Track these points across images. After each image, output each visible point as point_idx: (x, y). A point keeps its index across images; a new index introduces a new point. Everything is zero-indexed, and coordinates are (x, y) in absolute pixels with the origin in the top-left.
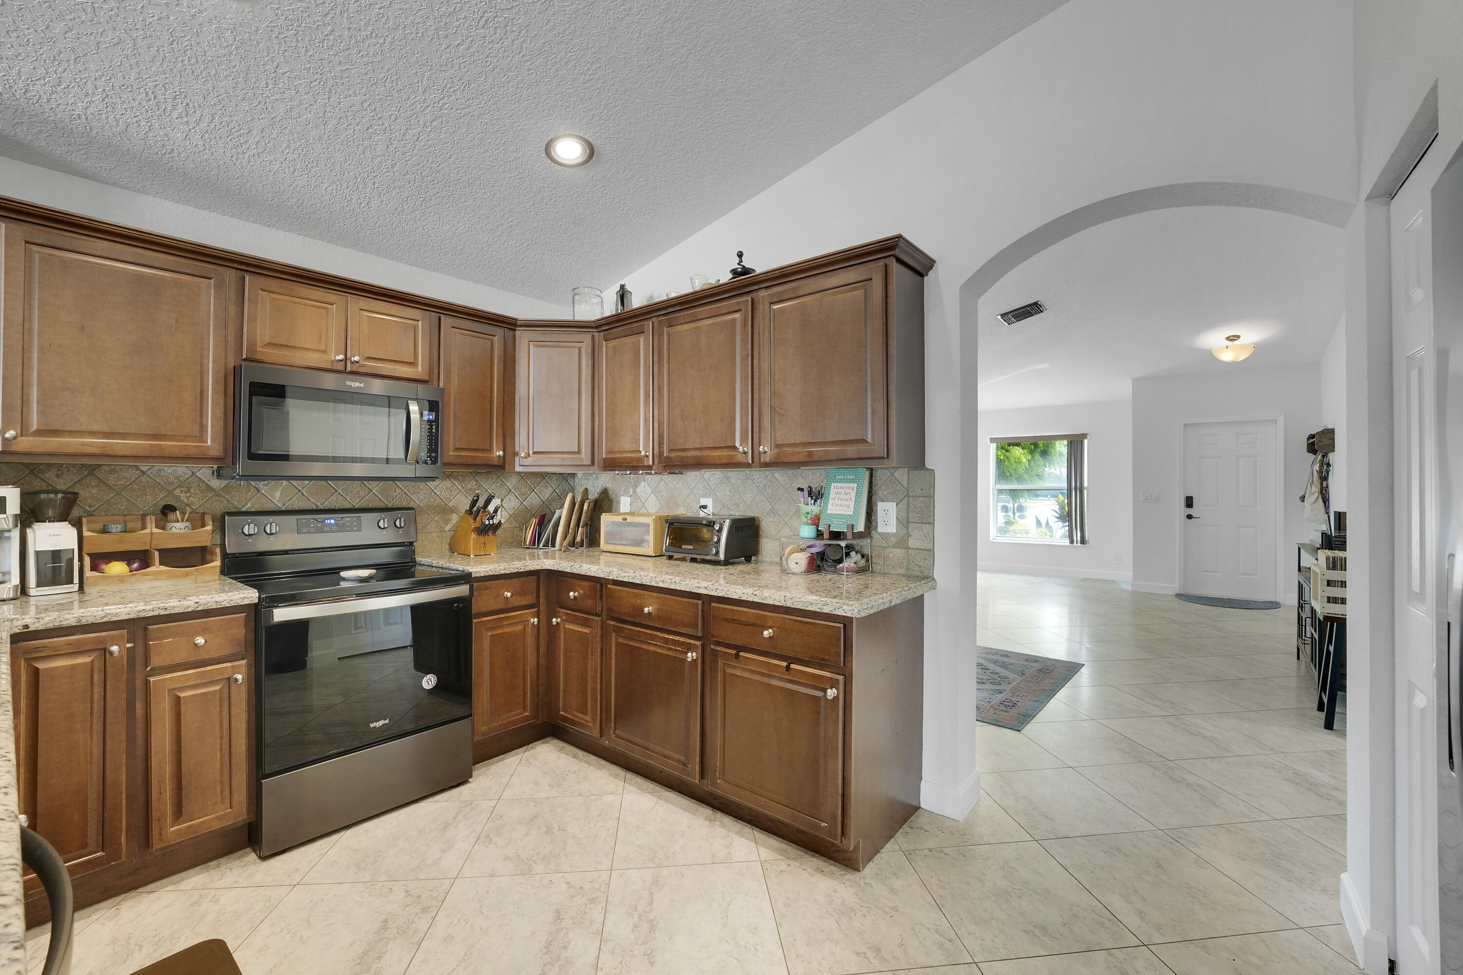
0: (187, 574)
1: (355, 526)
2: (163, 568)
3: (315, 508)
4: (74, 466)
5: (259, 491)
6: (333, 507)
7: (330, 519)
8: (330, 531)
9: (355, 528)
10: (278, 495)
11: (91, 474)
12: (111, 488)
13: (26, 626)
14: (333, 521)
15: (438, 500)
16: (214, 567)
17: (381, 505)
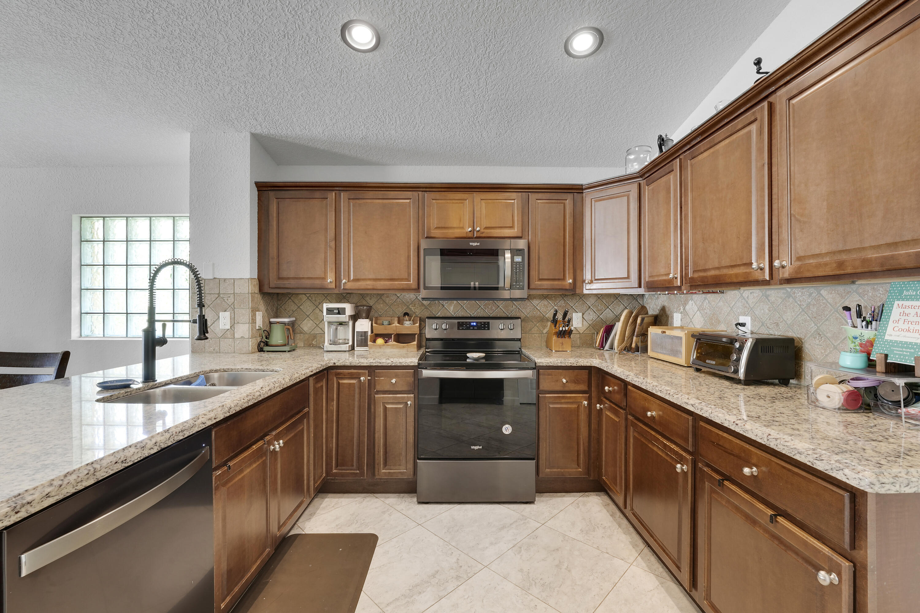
0: (404, 347)
1: (486, 327)
2: (395, 343)
3: (469, 316)
4: (375, 294)
5: (443, 306)
6: (479, 316)
7: (474, 322)
8: (474, 329)
9: (486, 329)
10: (452, 308)
11: (381, 298)
12: (387, 305)
13: (335, 363)
14: (475, 324)
15: (539, 313)
16: (414, 345)
17: (504, 315)
